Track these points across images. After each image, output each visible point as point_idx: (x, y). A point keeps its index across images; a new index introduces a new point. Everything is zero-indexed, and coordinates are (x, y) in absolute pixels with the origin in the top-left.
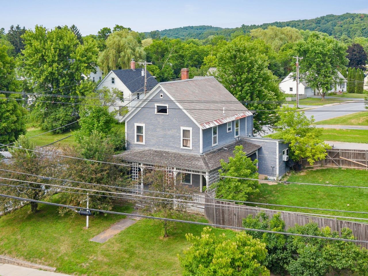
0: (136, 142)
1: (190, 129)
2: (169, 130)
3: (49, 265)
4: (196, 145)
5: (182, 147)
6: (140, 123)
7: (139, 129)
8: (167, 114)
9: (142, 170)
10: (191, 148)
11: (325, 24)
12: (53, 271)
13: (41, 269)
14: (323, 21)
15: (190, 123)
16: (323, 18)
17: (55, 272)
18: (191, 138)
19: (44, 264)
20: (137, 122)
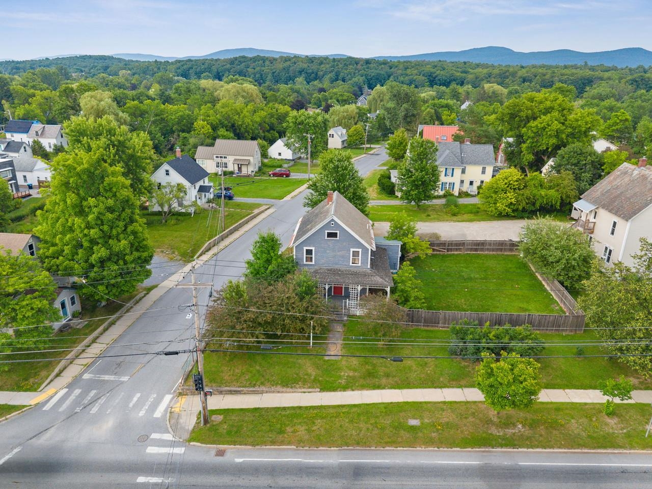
0: (305, 263)
1: (360, 250)
2: (339, 251)
3: (309, 388)
4: (364, 262)
5: (351, 264)
6: (310, 246)
7: (309, 252)
8: (338, 238)
9: (327, 289)
10: (360, 265)
11: (239, 65)
12: (318, 392)
13: (304, 392)
14: (237, 62)
15: (360, 245)
16: (236, 59)
17: (320, 392)
18: (360, 258)
19: (304, 388)
20: (306, 246)
